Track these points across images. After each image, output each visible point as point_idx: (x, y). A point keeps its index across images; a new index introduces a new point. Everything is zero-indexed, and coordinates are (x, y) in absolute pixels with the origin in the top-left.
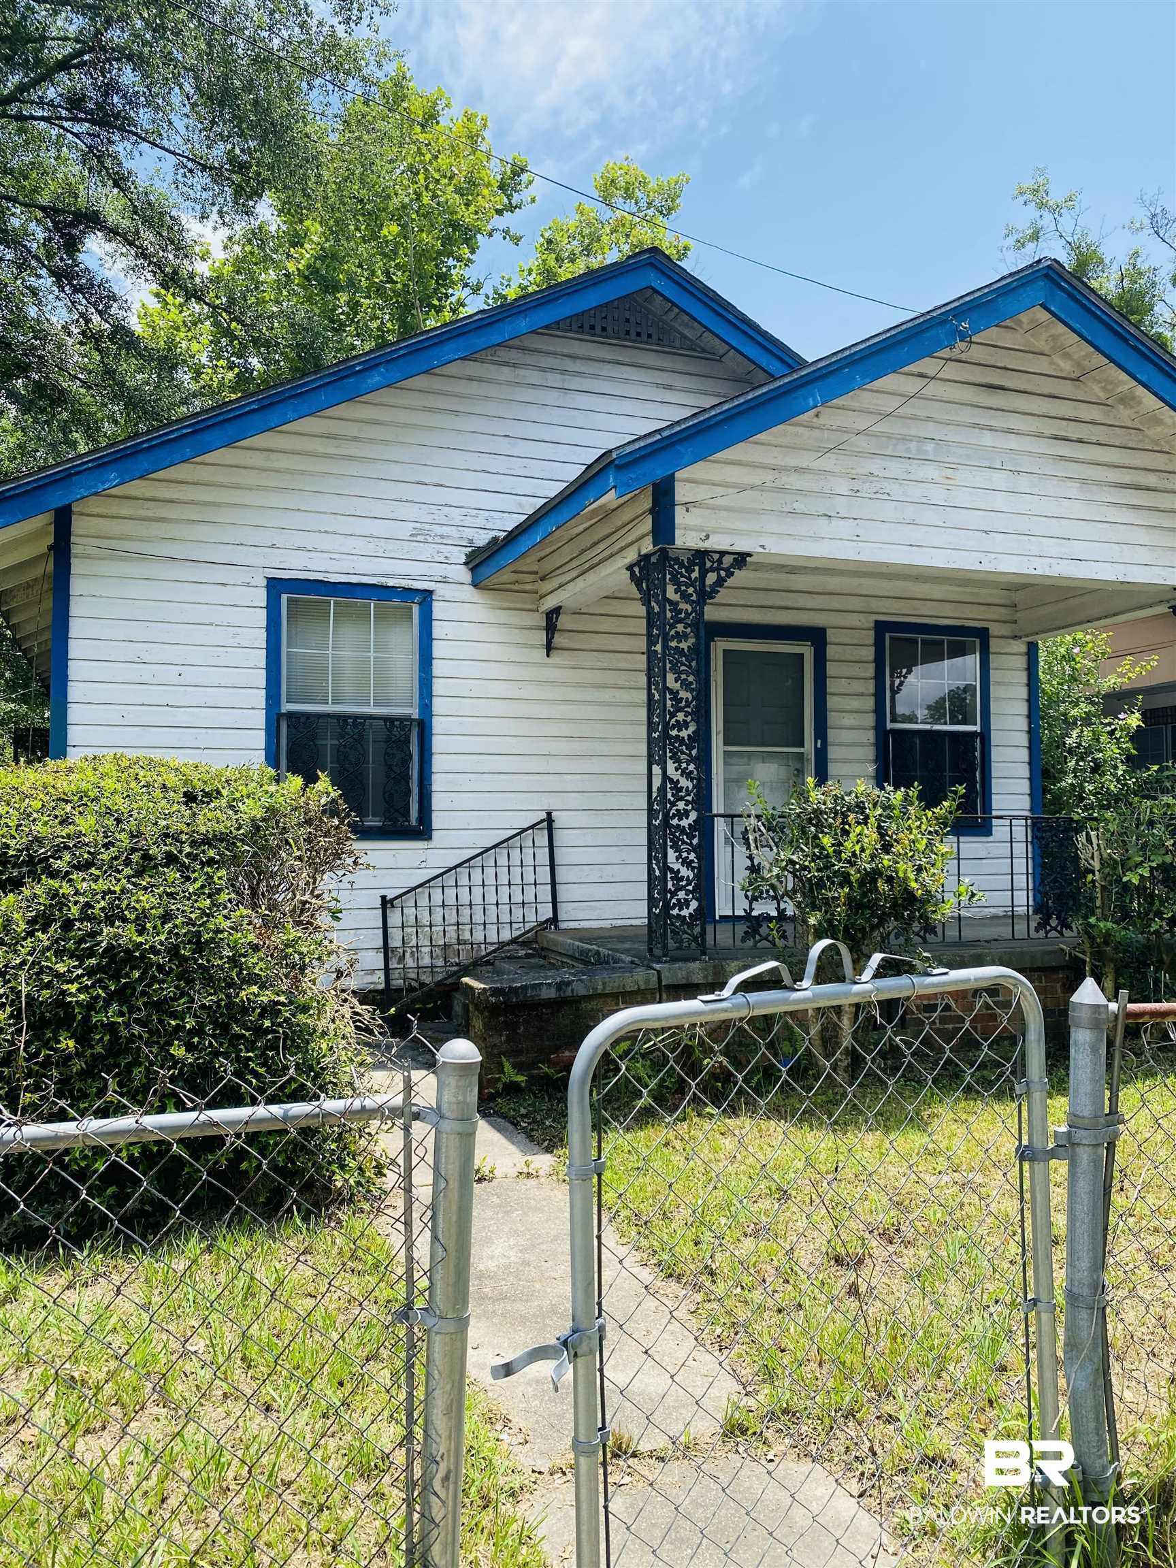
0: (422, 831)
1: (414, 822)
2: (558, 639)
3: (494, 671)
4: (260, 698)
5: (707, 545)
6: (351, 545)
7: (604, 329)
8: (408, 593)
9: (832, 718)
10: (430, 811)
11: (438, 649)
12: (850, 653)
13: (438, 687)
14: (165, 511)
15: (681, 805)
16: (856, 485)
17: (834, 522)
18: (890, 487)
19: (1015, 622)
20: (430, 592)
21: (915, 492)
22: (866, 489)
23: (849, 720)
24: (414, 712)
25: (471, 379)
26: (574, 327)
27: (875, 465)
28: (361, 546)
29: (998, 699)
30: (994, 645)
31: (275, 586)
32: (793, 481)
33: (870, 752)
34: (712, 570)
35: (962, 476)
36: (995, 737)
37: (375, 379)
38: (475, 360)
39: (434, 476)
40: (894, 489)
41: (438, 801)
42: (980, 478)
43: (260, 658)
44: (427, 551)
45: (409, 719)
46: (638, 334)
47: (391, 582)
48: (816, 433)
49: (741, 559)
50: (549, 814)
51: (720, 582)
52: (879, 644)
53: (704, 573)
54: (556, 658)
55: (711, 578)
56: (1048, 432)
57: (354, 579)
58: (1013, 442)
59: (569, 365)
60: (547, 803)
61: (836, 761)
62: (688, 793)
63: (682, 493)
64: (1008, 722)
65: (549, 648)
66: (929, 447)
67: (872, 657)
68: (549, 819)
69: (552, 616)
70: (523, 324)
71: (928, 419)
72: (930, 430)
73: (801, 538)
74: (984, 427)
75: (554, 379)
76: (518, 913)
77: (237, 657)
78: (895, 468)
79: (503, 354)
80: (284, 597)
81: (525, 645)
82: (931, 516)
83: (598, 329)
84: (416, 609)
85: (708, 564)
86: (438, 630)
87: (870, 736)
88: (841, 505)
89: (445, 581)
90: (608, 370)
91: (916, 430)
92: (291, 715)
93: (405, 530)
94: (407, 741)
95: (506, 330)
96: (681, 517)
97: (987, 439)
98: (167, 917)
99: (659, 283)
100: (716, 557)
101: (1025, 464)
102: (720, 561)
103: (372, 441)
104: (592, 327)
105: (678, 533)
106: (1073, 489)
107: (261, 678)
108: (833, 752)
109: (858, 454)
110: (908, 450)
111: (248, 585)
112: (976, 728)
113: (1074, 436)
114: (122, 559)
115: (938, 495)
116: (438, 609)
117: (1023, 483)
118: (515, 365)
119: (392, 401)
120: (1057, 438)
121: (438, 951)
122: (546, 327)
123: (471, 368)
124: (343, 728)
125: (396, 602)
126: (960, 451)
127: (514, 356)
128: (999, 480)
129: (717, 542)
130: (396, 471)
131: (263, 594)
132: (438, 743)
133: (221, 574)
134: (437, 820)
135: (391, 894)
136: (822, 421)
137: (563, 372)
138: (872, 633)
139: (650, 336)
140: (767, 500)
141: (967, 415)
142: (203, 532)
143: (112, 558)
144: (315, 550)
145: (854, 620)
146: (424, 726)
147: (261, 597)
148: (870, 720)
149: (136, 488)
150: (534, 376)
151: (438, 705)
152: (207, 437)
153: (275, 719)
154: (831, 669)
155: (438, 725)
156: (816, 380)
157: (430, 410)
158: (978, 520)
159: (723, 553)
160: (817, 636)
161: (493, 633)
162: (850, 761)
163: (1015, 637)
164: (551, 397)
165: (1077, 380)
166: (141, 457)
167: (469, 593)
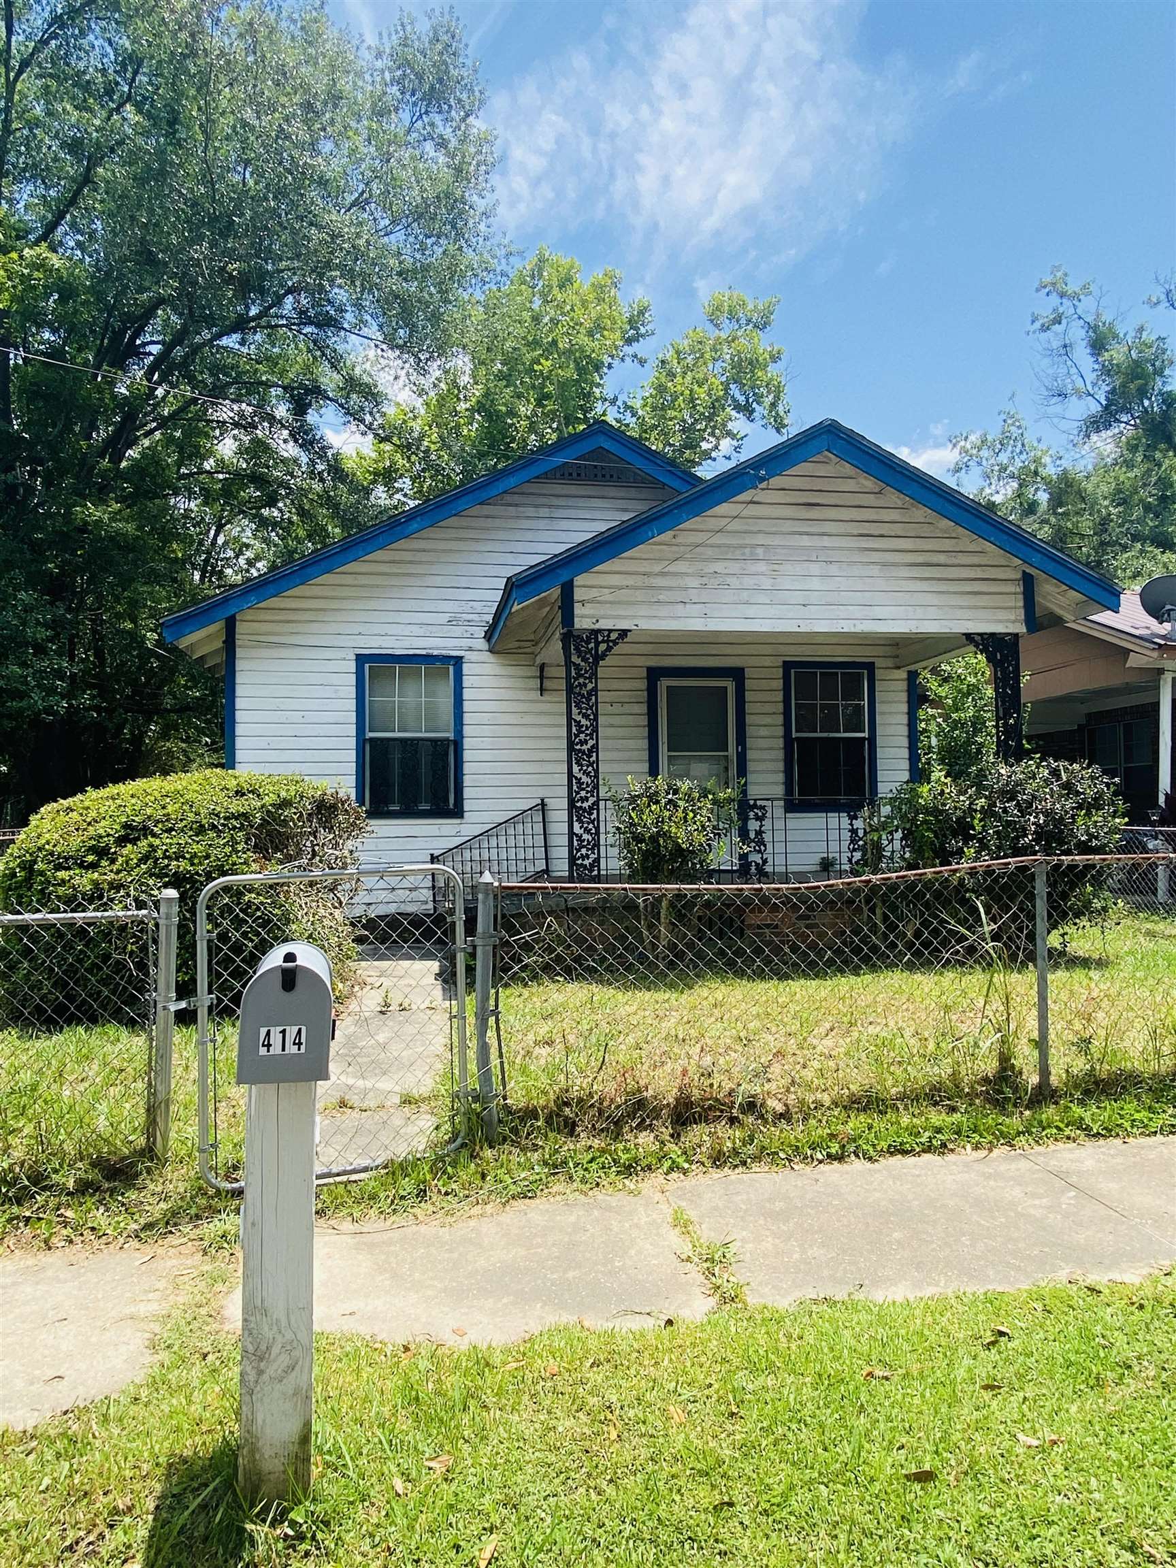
0: (457, 812)
1: (451, 806)
2: (547, 684)
3: (504, 706)
4: (352, 730)
5: (597, 626)
6: (407, 630)
7: (579, 475)
8: (446, 659)
9: (750, 731)
10: (462, 799)
11: (466, 694)
12: (764, 684)
13: (467, 718)
14: (292, 616)
15: (583, 794)
16: (705, 580)
17: (688, 606)
18: (729, 580)
19: (897, 657)
20: (462, 658)
21: (749, 582)
22: (713, 582)
23: (763, 732)
24: (451, 735)
25: (487, 517)
26: (558, 475)
27: (719, 567)
28: (417, 630)
29: (883, 713)
30: (879, 674)
31: (361, 659)
32: (659, 582)
33: (780, 754)
34: (603, 641)
35: (788, 568)
36: (880, 741)
37: (414, 525)
38: (489, 504)
39: (463, 582)
40: (734, 582)
41: (467, 793)
42: (799, 569)
43: (352, 705)
44: (458, 631)
45: (447, 739)
46: (604, 476)
47: (436, 653)
48: (674, 548)
49: (624, 633)
50: (542, 800)
51: (609, 649)
52: (786, 677)
53: (597, 644)
54: (546, 697)
55: (603, 647)
56: (855, 532)
57: (411, 652)
58: (827, 542)
59: (555, 501)
60: (542, 793)
61: (754, 760)
62: (588, 786)
63: (578, 594)
64: (891, 730)
65: (542, 690)
66: (760, 551)
67: (781, 687)
68: (543, 804)
69: (542, 667)
70: (512, 481)
71: (759, 532)
72: (760, 539)
73: (664, 618)
74: (801, 534)
75: (544, 512)
76: (521, 866)
77: (339, 704)
78: (735, 567)
79: (508, 498)
80: (367, 665)
81: (525, 689)
82: (762, 598)
83: (575, 475)
84: (451, 668)
85: (600, 638)
86: (466, 681)
87: (780, 743)
88: (694, 595)
89: (470, 649)
90: (581, 502)
91: (749, 540)
92: (371, 739)
93: (444, 618)
94: (447, 754)
95: (501, 486)
96: (578, 610)
97: (805, 541)
98: (207, 857)
99: (607, 444)
100: (606, 633)
101: (836, 556)
102: (609, 636)
103: (420, 563)
104: (571, 474)
105: (576, 620)
106: (875, 570)
107: (353, 717)
108: (750, 755)
109: (705, 560)
110: (743, 554)
111: (344, 659)
112: (866, 735)
113: (876, 533)
114: (266, 647)
115: (766, 583)
116: (466, 668)
117: (833, 569)
118: (516, 505)
119: (431, 535)
120: (861, 535)
121: (469, 890)
122: (537, 477)
123: (486, 510)
124: (435, 748)
125: (438, 665)
126: (784, 551)
127: (516, 499)
128: (815, 568)
129: (604, 624)
130: (438, 581)
131: (353, 664)
132: (467, 755)
133: (328, 654)
134: (467, 805)
135: (436, 853)
136: (679, 540)
137: (550, 506)
138: (781, 670)
139: (612, 476)
140: (639, 595)
141: (788, 526)
142: (315, 627)
143: (260, 647)
144: (386, 635)
145: (767, 662)
146: (458, 744)
147: (352, 667)
148: (780, 731)
149: (273, 602)
150: (530, 511)
151: (467, 731)
152: (309, 570)
153: (361, 741)
154: (749, 696)
155: (467, 743)
156: (655, 519)
157: (460, 539)
158: (799, 597)
159: (610, 631)
160: (737, 674)
161: (505, 682)
162: (765, 760)
163: (898, 668)
164: (542, 524)
165: (880, 493)
166: (270, 586)
167: (487, 656)
